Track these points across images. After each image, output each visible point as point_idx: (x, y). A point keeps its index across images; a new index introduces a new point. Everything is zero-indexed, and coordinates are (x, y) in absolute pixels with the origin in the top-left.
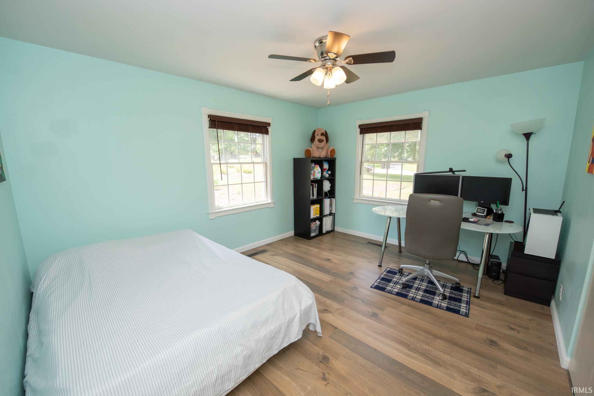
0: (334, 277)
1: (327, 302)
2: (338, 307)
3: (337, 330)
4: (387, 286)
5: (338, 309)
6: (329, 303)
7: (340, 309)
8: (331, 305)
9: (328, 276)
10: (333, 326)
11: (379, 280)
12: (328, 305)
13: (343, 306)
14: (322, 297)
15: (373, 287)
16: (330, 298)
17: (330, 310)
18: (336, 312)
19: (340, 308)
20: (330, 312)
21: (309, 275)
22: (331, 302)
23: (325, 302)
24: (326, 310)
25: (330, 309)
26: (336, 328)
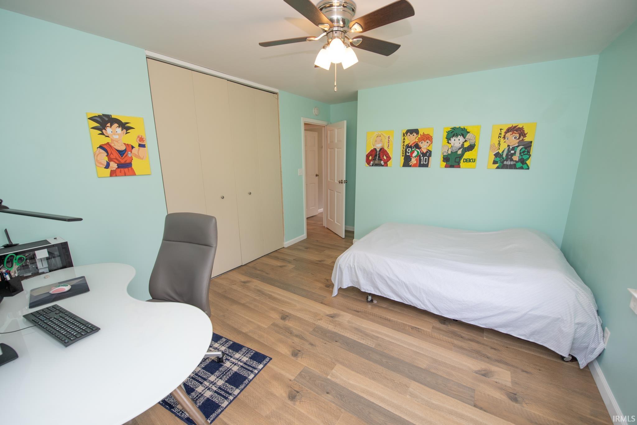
0: (328, 379)
1: (332, 326)
2: (320, 321)
3: (321, 302)
4: (245, 363)
5: (320, 319)
6: (330, 325)
7: (318, 319)
8: (327, 323)
9: (338, 381)
10: (324, 304)
11: (252, 376)
12: (331, 324)
13: (315, 324)
14: (339, 332)
15: (267, 360)
16: (329, 332)
17: (329, 317)
18: (322, 316)
19: (318, 321)
20: (328, 315)
21: (374, 379)
22: (328, 327)
23: (335, 326)
24: (332, 318)
25: (329, 319)
26: (321, 303)
